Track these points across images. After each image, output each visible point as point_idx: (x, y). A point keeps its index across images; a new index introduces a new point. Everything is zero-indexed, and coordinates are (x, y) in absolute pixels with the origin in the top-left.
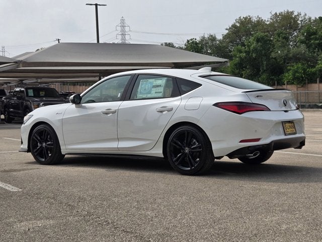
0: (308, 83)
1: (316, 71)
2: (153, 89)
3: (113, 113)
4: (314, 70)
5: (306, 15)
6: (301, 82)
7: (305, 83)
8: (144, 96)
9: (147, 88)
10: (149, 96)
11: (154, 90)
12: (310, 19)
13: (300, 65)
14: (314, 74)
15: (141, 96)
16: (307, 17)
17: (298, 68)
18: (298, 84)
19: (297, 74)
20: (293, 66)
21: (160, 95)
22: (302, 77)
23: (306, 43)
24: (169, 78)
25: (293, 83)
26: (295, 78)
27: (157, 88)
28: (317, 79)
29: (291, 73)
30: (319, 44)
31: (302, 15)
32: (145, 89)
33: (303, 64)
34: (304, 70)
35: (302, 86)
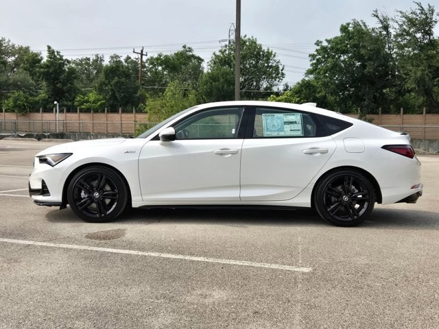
0: (30, 112)
1: (39, 100)
2: (285, 126)
3: (232, 154)
4: (37, 99)
5: (9, 41)
6: (22, 111)
7: (26, 112)
8: (275, 134)
9: (276, 124)
10: (282, 134)
11: (287, 128)
12: (13, 46)
13: (21, 93)
14: (37, 102)
15: (269, 133)
16: (10, 43)
17: (19, 95)
18: (19, 112)
19: (19, 102)
20: (13, 93)
21: (299, 133)
22: (24, 105)
23: (29, 71)
24: (305, 114)
25: (13, 111)
26: (16, 106)
27: (292, 125)
28: (39, 108)
29: (11, 100)
30: (44, 73)
31: (6, 41)
32: (273, 126)
33: (24, 92)
34: (27, 98)
35: (23, 115)
